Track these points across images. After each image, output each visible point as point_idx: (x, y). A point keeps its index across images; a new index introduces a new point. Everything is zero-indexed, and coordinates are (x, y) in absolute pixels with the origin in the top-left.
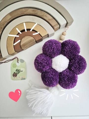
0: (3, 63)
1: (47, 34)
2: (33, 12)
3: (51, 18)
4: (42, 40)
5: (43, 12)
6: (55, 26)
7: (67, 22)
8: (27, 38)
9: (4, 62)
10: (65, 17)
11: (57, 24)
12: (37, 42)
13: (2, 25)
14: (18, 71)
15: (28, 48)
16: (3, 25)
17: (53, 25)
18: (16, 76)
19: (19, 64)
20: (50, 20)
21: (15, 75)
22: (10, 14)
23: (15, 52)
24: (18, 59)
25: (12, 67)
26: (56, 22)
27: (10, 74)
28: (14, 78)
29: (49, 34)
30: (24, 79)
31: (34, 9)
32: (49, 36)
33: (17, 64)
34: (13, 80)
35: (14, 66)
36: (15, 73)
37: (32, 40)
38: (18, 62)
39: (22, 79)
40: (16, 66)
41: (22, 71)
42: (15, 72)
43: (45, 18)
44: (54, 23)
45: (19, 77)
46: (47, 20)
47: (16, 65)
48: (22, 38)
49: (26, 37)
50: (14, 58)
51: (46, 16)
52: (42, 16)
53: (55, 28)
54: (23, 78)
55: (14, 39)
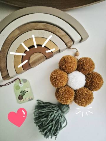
2: (44, 27)
3: (64, 33)
4: (53, 56)
5: (55, 27)
6: (68, 42)
7: (82, 38)
8: (37, 55)
9: (5, 85)
10: (79, 32)
11: (71, 41)
12: (47, 58)
13: (10, 41)
14: (23, 92)
15: (37, 65)
17: (66, 42)
18: (22, 98)
19: (22, 85)
20: (63, 36)
21: (20, 98)
22: (19, 28)
24: (19, 79)
25: (15, 89)
26: (70, 39)
27: (15, 98)
28: (21, 101)
29: (60, 50)
31: (45, 24)
32: (61, 52)
33: (20, 85)
34: (20, 103)
35: (17, 88)
36: (20, 95)
37: (41, 57)
38: (21, 83)
39: (29, 100)
40: (20, 88)
41: (27, 92)
42: (20, 94)
43: (58, 34)
44: (67, 39)
45: (26, 99)
46: (59, 36)
48: (31, 55)
49: (35, 54)
50: (16, 80)
51: (59, 32)
52: (54, 31)
53: (69, 45)
54: (31, 98)
55: (21, 57)
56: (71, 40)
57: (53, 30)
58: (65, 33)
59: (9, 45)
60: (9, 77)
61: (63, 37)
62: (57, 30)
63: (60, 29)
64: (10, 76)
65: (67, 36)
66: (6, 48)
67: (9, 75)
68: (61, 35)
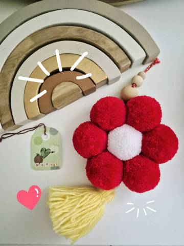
0: (14, 134)
1: (106, 78)
2: (78, 34)
3: (114, 45)
4: (95, 91)
5: (99, 34)
6: (121, 61)
7: (147, 54)
9: (18, 134)
10: (142, 44)
11: (126, 59)
12: (84, 94)
13: (15, 59)
14: (46, 152)
16: (18, 59)
17: (117, 61)
18: (41, 161)
19: (47, 138)
20: (111, 50)
21: (38, 159)
22: (32, 36)
23: (39, 113)
24: (45, 127)
25: (33, 143)
26: (125, 55)
27: (29, 158)
28: (37, 165)
29: (110, 79)
30: (58, 168)
31: (81, 28)
32: (109, 83)
33: (43, 137)
34: (35, 169)
35: (37, 141)
36: (38, 155)
37: (73, 90)
38: (45, 134)
39: (53, 168)
40: (41, 142)
41: (52, 152)
42: (39, 153)
43: (102, 46)
44: (119, 56)
45: (47, 164)
46: (106, 49)
47: (42, 140)
48: (56, 86)
49: (63, 85)
50: (38, 126)
51: (104, 43)
53: (123, 66)
54: (56, 165)
55: (38, 87)
56: (126, 57)
57: (94, 39)
58: (116, 45)
59: (14, 67)
60: (14, 124)
61: (113, 52)
62: (102, 38)
63: (107, 38)
64: (16, 123)
65: (120, 49)
66: (9, 72)
67: (14, 121)
68: (108, 47)
